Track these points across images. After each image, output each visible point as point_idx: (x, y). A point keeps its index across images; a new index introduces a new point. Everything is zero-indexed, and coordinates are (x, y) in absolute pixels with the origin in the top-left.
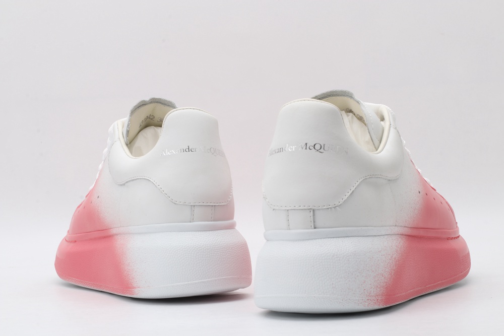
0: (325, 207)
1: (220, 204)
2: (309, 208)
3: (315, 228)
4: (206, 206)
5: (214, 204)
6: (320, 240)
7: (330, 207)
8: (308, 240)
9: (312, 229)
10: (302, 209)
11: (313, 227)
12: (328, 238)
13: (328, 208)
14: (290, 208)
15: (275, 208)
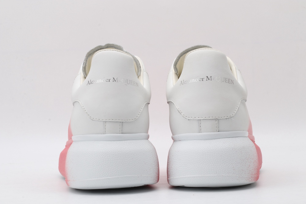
0: (225, 118)
1: (127, 121)
2: (216, 118)
3: (218, 131)
4: (115, 122)
5: (122, 121)
6: (222, 139)
7: (228, 117)
8: (215, 139)
9: (217, 132)
10: (211, 119)
11: (217, 131)
12: (227, 138)
13: (227, 119)
14: (203, 118)
15: (189, 118)
